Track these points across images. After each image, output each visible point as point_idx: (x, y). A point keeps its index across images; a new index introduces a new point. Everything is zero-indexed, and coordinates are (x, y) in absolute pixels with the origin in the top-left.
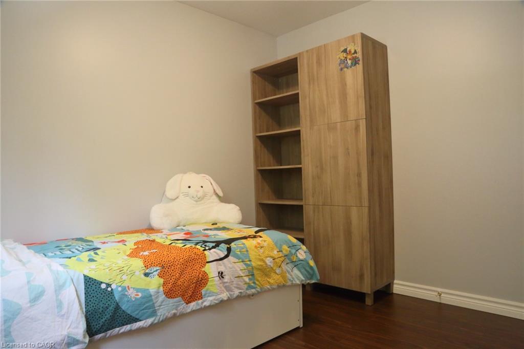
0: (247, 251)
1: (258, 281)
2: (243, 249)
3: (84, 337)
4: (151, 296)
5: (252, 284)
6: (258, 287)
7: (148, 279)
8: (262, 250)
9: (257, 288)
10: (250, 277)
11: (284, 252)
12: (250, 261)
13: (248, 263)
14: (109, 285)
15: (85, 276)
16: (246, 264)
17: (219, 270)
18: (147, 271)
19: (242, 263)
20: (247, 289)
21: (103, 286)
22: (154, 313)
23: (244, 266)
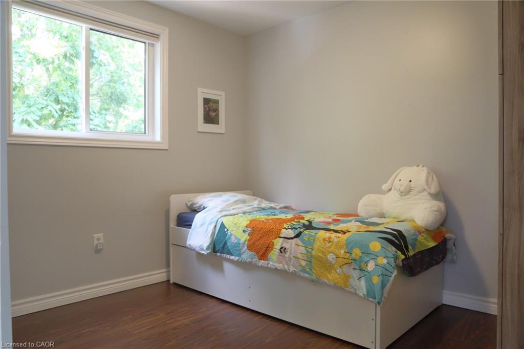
0: (314, 240)
1: (315, 269)
2: (312, 237)
3: (207, 249)
4: (240, 244)
5: (308, 270)
6: (314, 275)
7: (244, 234)
8: (328, 245)
9: (312, 275)
10: (308, 263)
11: (353, 255)
12: (312, 249)
13: (310, 250)
14: (228, 230)
15: (222, 222)
16: (307, 251)
17: (283, 246)
18: (246, 229)
19: (304, 248)
20: (301, 271)
21: (226, 230)
22: (239, 255)
23: (305, 251)
